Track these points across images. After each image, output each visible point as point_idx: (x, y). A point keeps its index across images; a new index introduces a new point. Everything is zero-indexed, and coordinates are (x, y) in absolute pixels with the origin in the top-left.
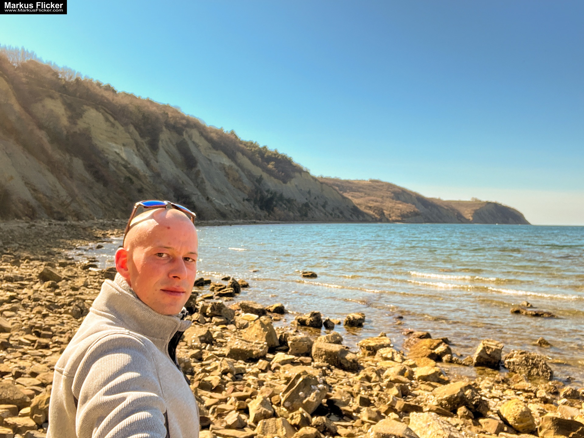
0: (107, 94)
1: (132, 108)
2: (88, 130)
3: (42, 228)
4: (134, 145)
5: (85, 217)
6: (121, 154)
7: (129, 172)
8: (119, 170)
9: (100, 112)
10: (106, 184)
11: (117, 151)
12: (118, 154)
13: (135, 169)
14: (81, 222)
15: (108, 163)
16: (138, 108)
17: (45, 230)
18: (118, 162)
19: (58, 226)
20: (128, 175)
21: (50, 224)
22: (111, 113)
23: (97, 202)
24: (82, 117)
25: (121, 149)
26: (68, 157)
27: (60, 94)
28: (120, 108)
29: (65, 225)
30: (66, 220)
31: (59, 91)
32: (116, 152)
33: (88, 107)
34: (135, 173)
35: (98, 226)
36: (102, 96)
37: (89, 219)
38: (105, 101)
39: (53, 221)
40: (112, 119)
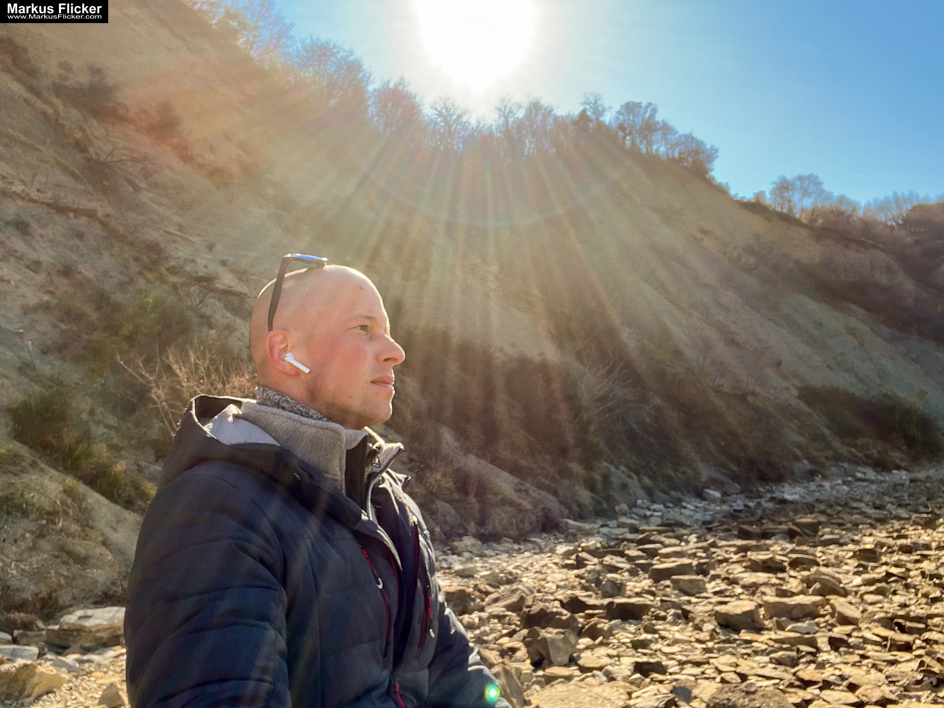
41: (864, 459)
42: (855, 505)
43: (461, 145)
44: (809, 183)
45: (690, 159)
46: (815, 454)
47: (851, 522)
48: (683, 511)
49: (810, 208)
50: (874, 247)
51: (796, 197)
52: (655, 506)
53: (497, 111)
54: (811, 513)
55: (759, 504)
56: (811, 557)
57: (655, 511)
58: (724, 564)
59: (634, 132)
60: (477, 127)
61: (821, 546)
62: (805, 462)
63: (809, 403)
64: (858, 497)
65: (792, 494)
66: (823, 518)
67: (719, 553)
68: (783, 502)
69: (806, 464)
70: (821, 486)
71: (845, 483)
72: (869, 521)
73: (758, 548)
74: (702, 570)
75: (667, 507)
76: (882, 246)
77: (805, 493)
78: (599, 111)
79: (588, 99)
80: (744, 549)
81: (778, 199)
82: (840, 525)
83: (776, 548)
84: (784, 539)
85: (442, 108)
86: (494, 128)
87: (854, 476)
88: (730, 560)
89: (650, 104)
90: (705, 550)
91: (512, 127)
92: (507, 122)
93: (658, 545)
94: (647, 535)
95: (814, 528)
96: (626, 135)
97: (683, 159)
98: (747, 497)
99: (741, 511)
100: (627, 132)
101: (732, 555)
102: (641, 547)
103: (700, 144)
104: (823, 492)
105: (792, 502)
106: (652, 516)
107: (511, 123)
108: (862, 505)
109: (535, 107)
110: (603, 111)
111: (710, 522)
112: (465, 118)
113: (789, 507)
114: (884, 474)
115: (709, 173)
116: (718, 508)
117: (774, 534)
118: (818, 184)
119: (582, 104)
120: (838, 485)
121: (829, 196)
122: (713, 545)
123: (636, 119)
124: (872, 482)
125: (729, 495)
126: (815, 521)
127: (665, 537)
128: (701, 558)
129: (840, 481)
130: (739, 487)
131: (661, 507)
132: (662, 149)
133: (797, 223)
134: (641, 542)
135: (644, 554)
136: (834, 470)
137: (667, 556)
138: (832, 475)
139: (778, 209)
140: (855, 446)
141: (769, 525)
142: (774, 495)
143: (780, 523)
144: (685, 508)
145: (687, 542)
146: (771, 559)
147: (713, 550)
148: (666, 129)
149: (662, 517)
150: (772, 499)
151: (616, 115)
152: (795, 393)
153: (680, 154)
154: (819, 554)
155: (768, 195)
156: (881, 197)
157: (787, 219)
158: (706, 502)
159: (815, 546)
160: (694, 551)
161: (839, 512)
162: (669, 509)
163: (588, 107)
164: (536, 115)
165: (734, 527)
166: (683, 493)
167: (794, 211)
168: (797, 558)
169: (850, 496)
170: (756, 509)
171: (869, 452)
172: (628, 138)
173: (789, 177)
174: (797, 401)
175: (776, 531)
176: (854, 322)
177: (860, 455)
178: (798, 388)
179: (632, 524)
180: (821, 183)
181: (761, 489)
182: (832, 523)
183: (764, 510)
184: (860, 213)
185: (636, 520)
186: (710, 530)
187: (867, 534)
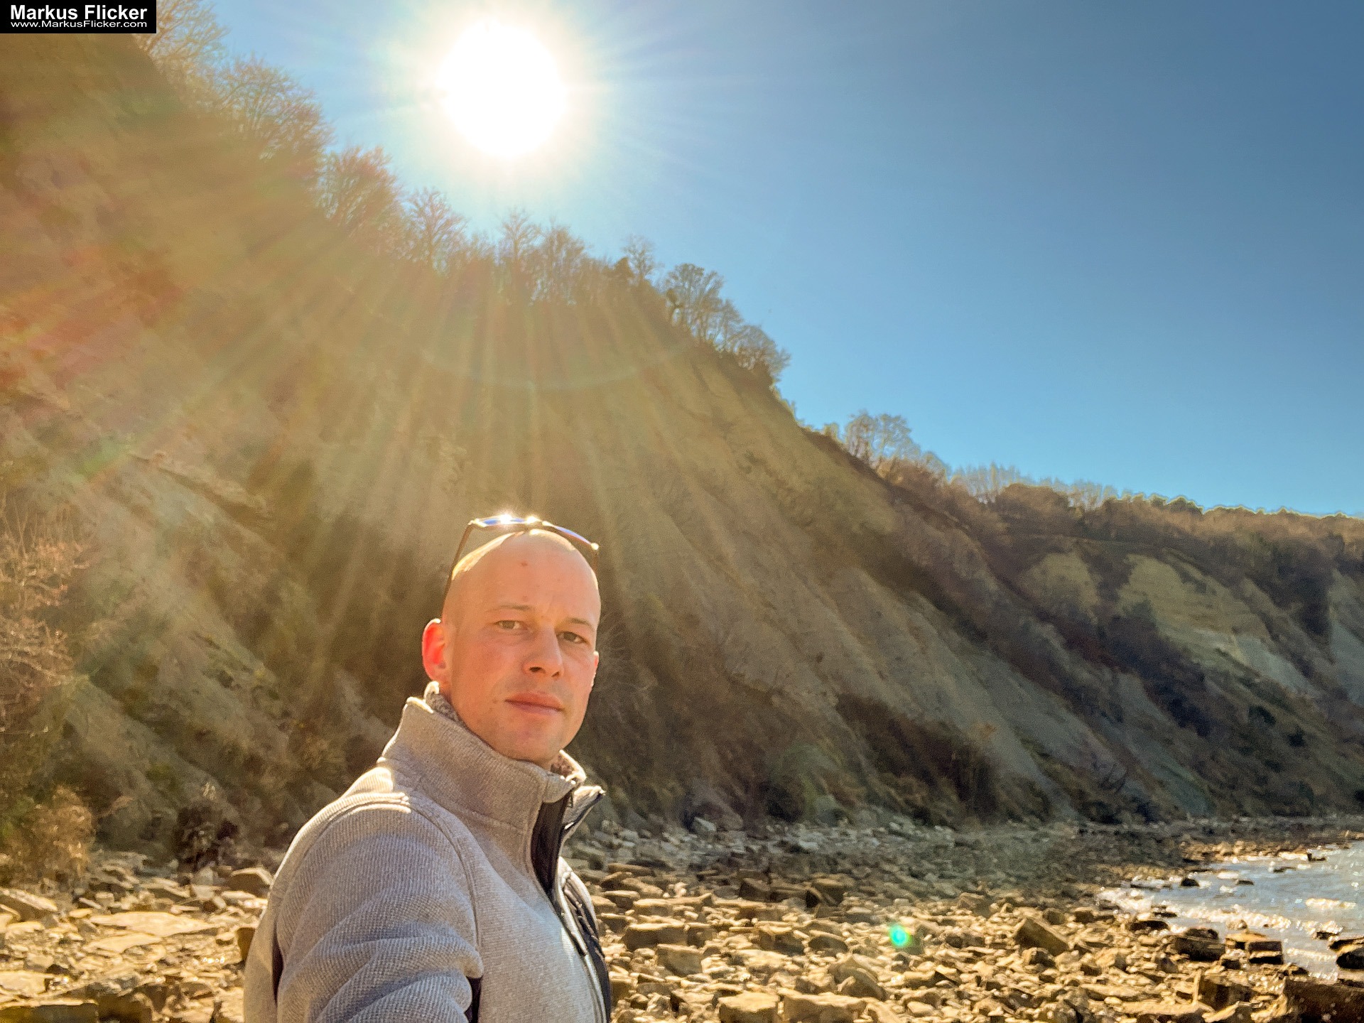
0: (1177, 520)
1: (1243, 540)
2: (1144, 607)
3: (1064, 841)
4: (1263, 626)
5: (1162, 813)
6: (1233, 655)
7: (1260, 694)
8: (1232, 692)
9: (1166, 562)
10: (1203, 730)
11: (1222, 647)
12: (1224, 654)
13: (1275, 687)
14: (1156, 826)
15: (1202, 678)
16: (1259, 537)
17: (1069, 844)
18: (1226, 675)
19: (1100, 837)
20: (1258, 702)
21: (1081, 832)
22: (1192, 559)
23: (1190, 776)
24: (1127, 581)
25: (1231, 642)
26: (1107, 674)
27: (1074, 540)
28: (1212, 544)
29: (1117, 833)
30: (1119, 822)
31: (1072, 535)
32: (1218, 650)
33: (1139, 557)
34: (1277, 696)
35: (1195, 834)
36: (1168, 526)
37: (1173, 819)
38: (1176, 535)
39: (1090, 824)
40: (1197, 574)
41: (903, 804)
42: (887, 867)
43: (444, 264)
44: (894, 426)
45: (753, 360)
46: (847, 789)
47: (885, 892)
48: (663, 844)
49: (890, 458)
50: (958, 526)
51: (876, 441)
52: (627, 833)
53: (505, 230)
54: (833, 872)
55: (764, 848)
56: (838, 938)
57: (624, 839)
58: (723, 933)
59: (687, 306)
60: (472, 244)
61: (848, 922)
62: (831, 798)
63: (848, 719)
64: (890, 857)
65: (808, 841)
66: (850, 882)
67: (714, 915)
68: (797, 849)
69: (830, 802)
70: (845, 834)
71: (875, 834)
72: (908, 894)
73: (769, 915)
74: (694, 938)
75: (642, 836)
76: (967, 527)
77: (823, 841)
78: (644, 267)
79: (634, 246)
80: (748, 914)
81: (854, 439)
82: (871, 894)
83: (791, 917)
84: (799, 904)
85: (426, 205)
86: (497, 251)
87: (887, 827)
88: (731, 928)
89: (713, 274)
90: (698, 908)
91: (522, 257)
92: (516, 249)
93: (632, 894)
94: (619, 876)
95: (837, 894)
96: (676, 307)
97: (744, 356)
98: (749, 836)
99: (741, 856)
100: (678, 303)
101: (731, 921)
102: (608, 892)
103: (768, 341)
104: (847, 843)
105: (807, 852)
106: (620, 846)
107: (521, 251)
108: (895, 869)
109: (559, 238)
110: (650, 267)
111: (700, 868)
112: (457, 227)
113: (804, 860)
114: (924, 828)
115: (774, 385)
116: (710, 847)
117: (786, 897)
118: (906, 431)
119: (625, 250)
120: (867, 835)
121: (916, 449)
122: (708, 902)
123: (692, 289)
124: (909, 838)
125: (725, 830)
126: (840, 884)
127: (643, 882)
128: (690, 919)
129: (869, 831)
130: (741, 821)
131: (635, 834)
132: (720, 337)
133: (872, 474)
134: (608, 885)
135: (614, 905)
136: (865, 814)
137: (647, 911)
138: (861, 821)
139: (853, 453)
140: (896, 787)
141: (779, 883)
142: (785, 839)
143: (794, 881)
144: (666, 840)
145: (673, 893)
146: (789, 935)
147: (706, 909)
148: (729, 313)
149: (633, 850)
150: (782, 844)
151: (668, 278)
152: (833, 701)
153: (741, 349)
154: (846, 934)
155: (842, 431)
156: (977, 466)
157: (860, 466)
158: (695, 836)
159: (840, 922)
160: (681, 907)
161: (868, 876)
162: (645, 840)
163: (632, 256)
164: (559, 248)
165: (732, 878)
166: (665, 819)
167: (871, 458)
168: (821, 937)
169: (879, 853)
170: (760, 855)
171: (910, 797)
172: (677, 311)
173: (873, 413)
174: (835, 713)
175: (789, 892)
176: (920, 620)
177: (899, 799)
178: (837, 696)
179: (594, 856)
180: (910, 430)
181: (769, 827)
182: (860, 891)
183: (770, 859)
184: (949, 480)
185: (597, 848)
186: (701, 878)
187: (905, 912)
